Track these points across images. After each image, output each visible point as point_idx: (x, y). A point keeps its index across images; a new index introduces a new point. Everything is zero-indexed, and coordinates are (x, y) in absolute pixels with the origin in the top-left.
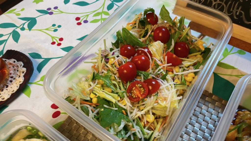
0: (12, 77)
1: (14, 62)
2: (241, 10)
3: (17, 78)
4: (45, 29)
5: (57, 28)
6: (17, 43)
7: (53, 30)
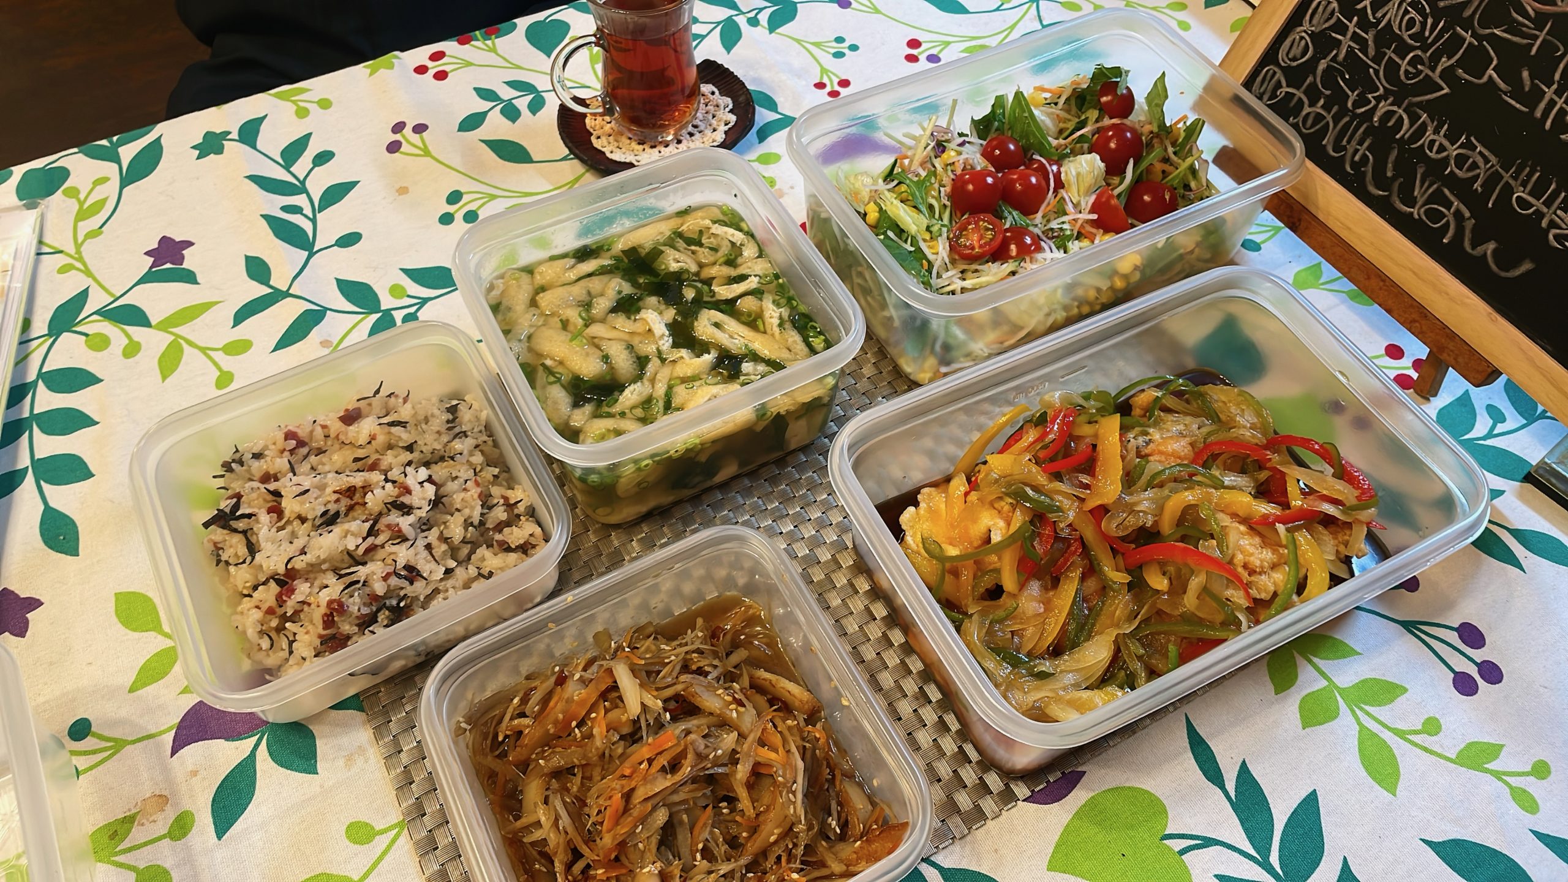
0: (695, 126)
1: (713, 93)
2: (1368, 149)
3: (708, 132)
4: (812, 41)
5: (846, 51)
6: (729, 53)
7: (833, 51)
